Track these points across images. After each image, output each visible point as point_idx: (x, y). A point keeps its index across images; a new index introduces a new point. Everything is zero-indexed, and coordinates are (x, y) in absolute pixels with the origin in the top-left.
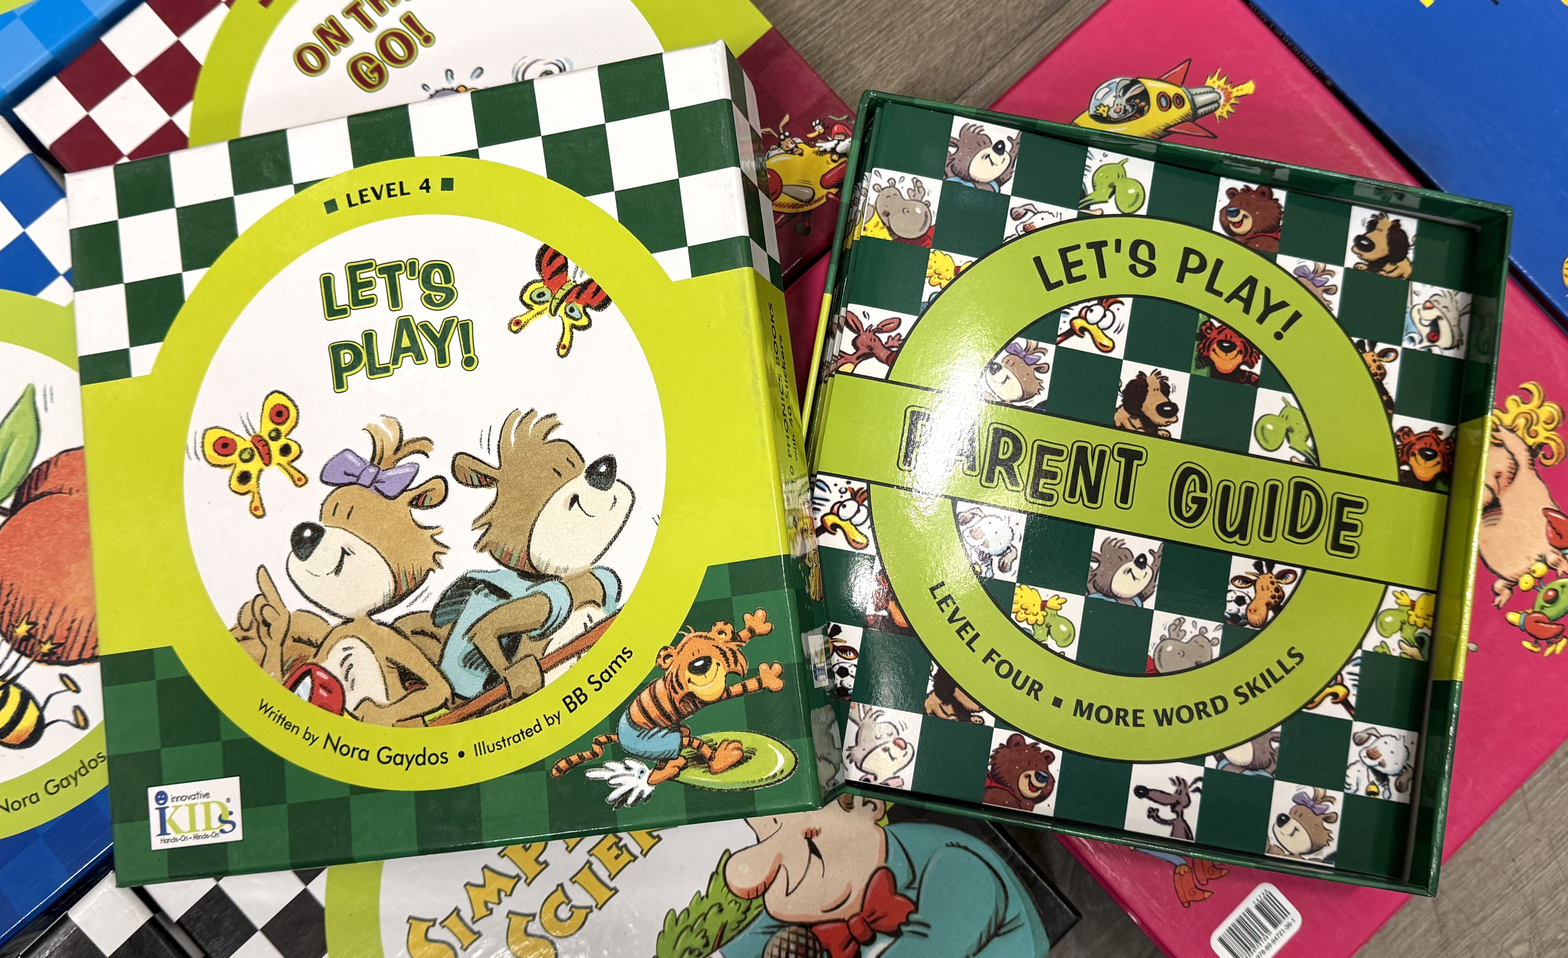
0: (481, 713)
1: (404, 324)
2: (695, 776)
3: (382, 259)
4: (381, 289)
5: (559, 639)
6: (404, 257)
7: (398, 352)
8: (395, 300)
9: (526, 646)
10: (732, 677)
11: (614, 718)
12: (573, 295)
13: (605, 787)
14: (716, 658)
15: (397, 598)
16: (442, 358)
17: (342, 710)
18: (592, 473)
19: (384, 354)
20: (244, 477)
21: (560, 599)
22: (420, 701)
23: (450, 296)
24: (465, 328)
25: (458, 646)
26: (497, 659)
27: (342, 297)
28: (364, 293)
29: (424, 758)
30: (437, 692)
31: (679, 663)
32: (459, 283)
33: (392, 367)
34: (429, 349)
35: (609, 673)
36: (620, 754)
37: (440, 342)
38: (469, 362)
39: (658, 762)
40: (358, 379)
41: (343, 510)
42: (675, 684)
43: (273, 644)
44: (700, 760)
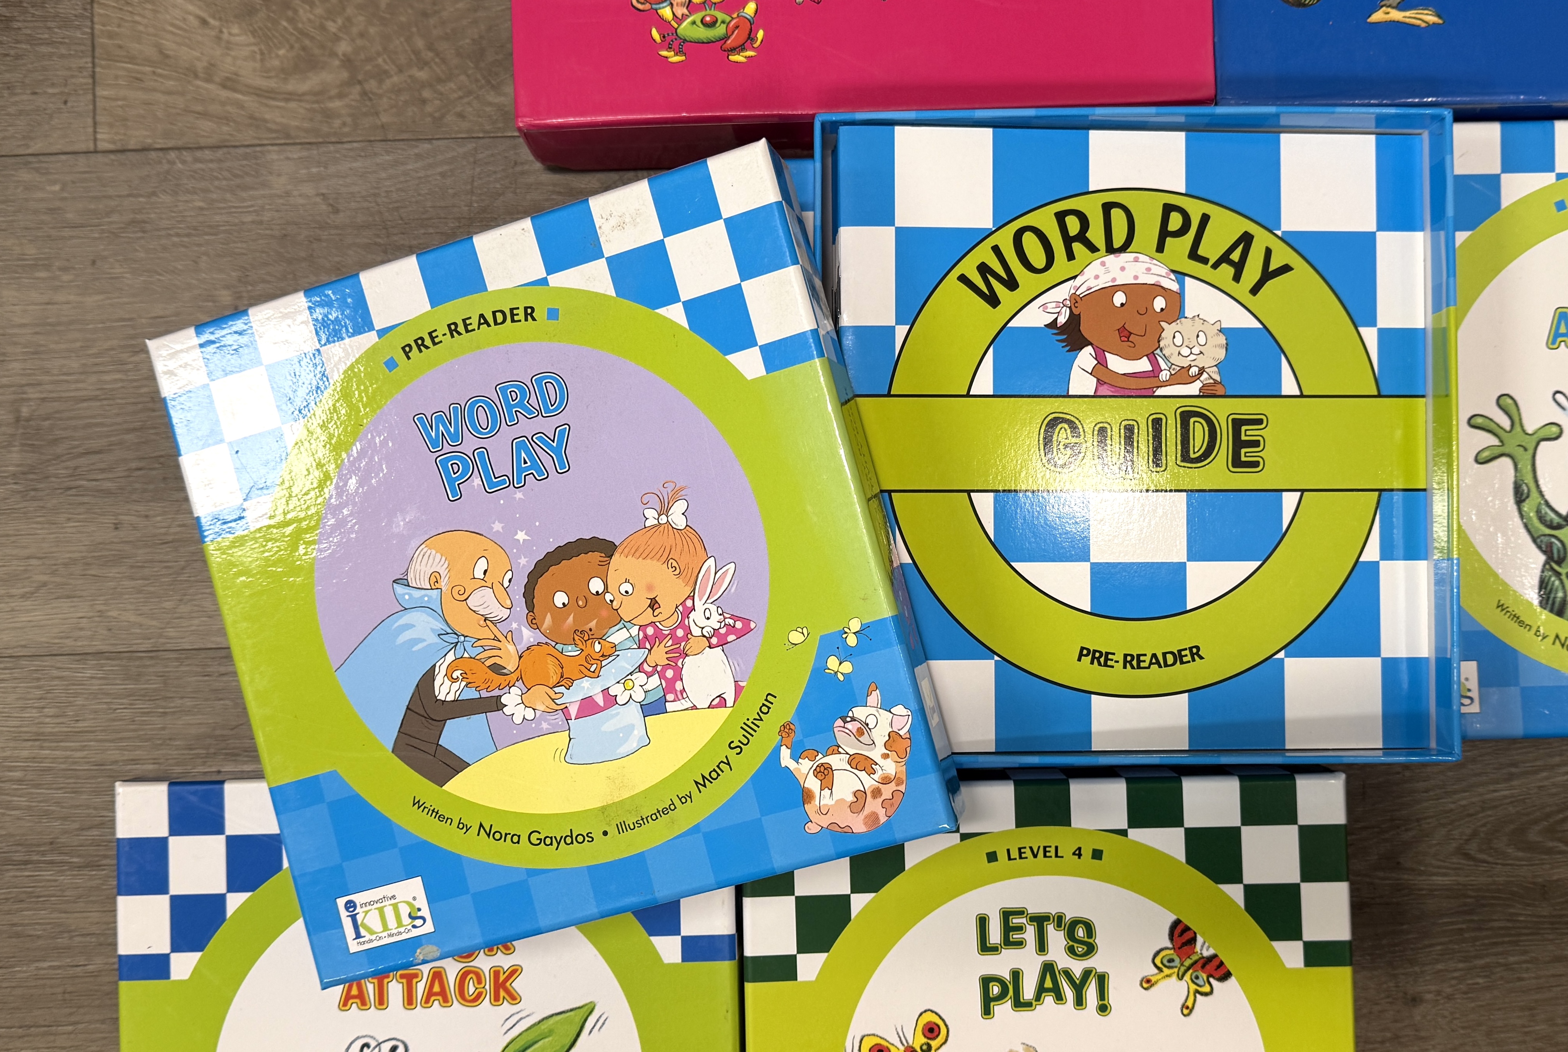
1: (1048, 968)
3: (1034, 909)
4: (1030, 934)
6: (1053, 910)
7: (1041, 990)
8: (1042, 947)
12: (1200, 964)
16: (1080, 1002)
19: (1028, 991)
23: (1091, 949)
24: (1102, 980)
27: (995, 935)
28: (1015, 936)
32: (1099, 940)
33: (1034, 1003)
34: (1069, 993)
37: (1079, 989)
38: (1103, 1009)
40: (1004, 1010)
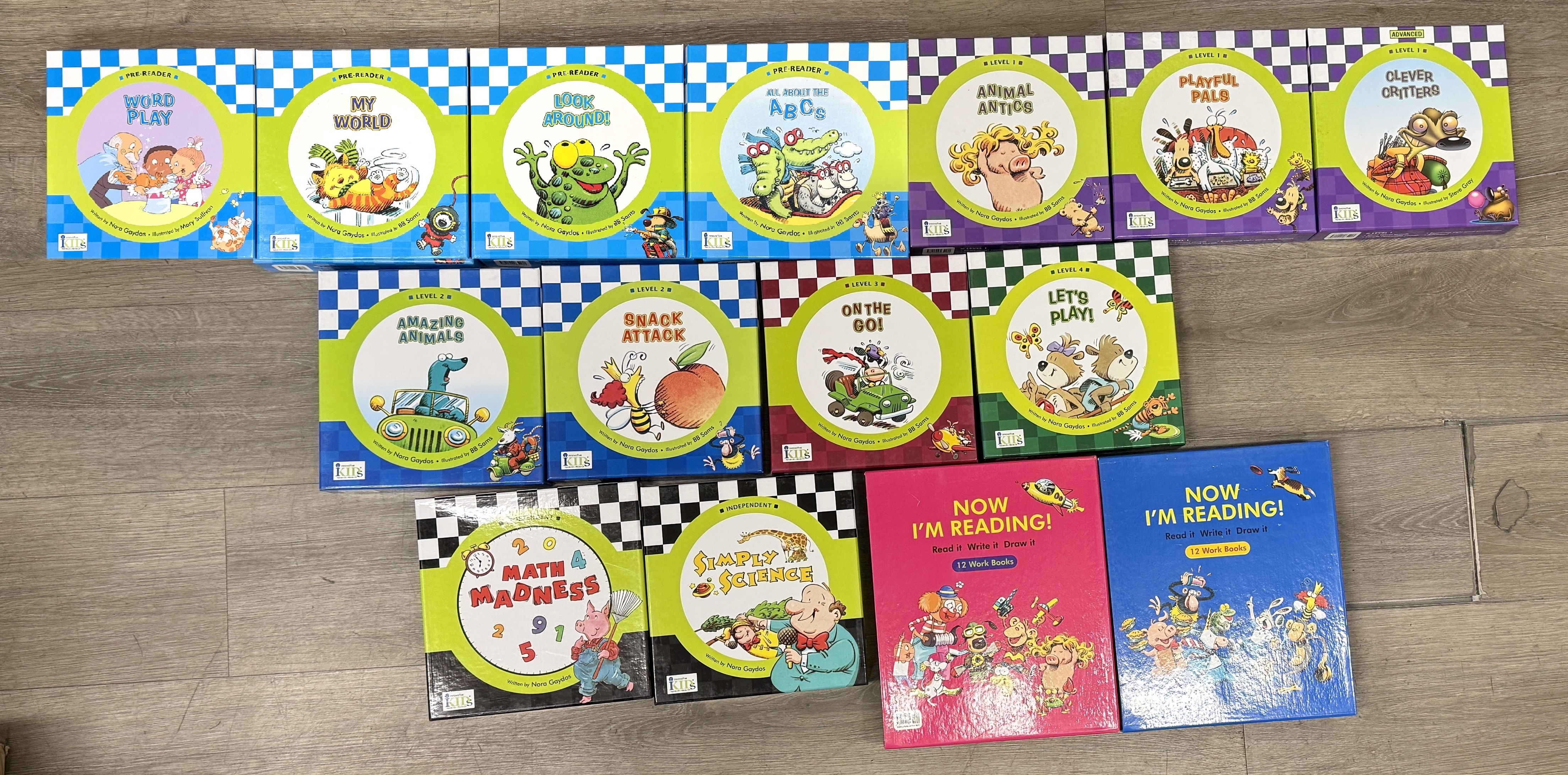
0: (1094, 416)
1: (1073, 308)
2: (1153, 434)
3: (1067, 289)
4: (1066, 297)
5: (1116, 398)
6: (1074, 289)
7: (1071, 315)
8: (1070, 301)
9: (1106, 399)
10: (1164, 410)
11: (1131, 419)
12: (1122, 305)
13: (1129, 436)
14: (1160, 405)
15: (1069, 384)
16: (1083, 319)
17: (1054, 413)
18: (1126, 353)
19: (1067, 316)
20: (1024, 347)
21: (1116, 387)
22: (1076, 412)
23: (1087, 301)
24: (1090, 310)
25: (1087, 398)
26: (1099, 402)
27: (1055, 298)
28: (1061, 298)
29: (1078, 427)
30: (1081, 410)
31: (1149, 406)
32: (1089, 298)
33: (1069, 320)
34: (1080, 315)
35: (1129, 408)
36: (1133, 428)
37: (1083, 314)
38: (1091, 320)
39: (1144, 431)
40: (1059, 322)
41: (1053, 359)
42: (1148, 411)
43: (1033, 394)
44: (1155, 431)
